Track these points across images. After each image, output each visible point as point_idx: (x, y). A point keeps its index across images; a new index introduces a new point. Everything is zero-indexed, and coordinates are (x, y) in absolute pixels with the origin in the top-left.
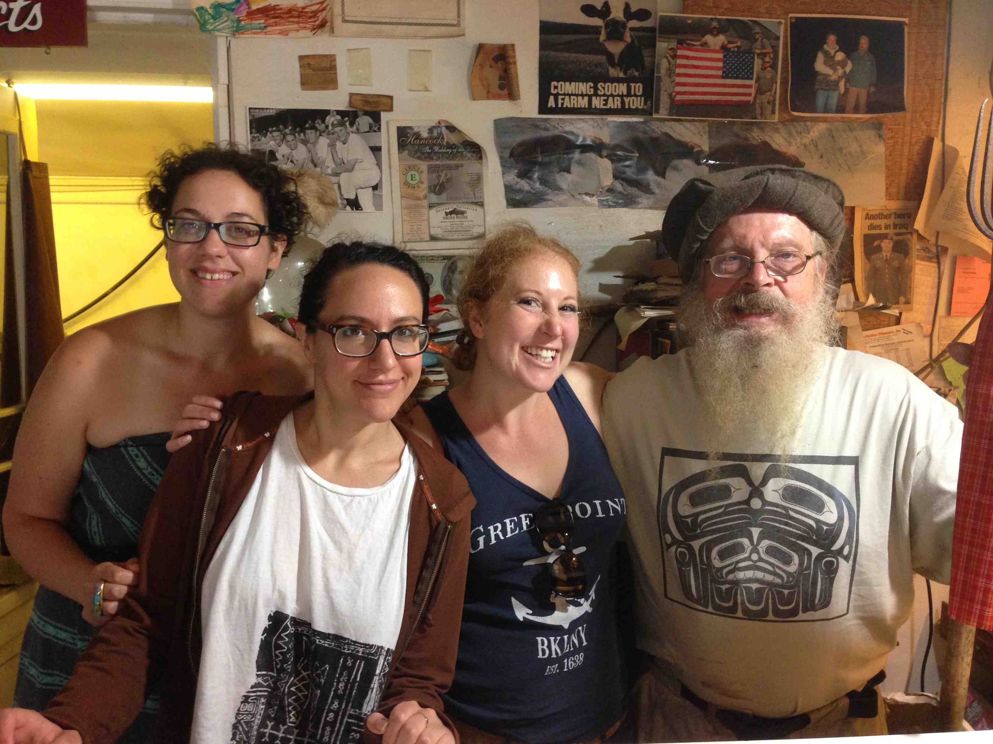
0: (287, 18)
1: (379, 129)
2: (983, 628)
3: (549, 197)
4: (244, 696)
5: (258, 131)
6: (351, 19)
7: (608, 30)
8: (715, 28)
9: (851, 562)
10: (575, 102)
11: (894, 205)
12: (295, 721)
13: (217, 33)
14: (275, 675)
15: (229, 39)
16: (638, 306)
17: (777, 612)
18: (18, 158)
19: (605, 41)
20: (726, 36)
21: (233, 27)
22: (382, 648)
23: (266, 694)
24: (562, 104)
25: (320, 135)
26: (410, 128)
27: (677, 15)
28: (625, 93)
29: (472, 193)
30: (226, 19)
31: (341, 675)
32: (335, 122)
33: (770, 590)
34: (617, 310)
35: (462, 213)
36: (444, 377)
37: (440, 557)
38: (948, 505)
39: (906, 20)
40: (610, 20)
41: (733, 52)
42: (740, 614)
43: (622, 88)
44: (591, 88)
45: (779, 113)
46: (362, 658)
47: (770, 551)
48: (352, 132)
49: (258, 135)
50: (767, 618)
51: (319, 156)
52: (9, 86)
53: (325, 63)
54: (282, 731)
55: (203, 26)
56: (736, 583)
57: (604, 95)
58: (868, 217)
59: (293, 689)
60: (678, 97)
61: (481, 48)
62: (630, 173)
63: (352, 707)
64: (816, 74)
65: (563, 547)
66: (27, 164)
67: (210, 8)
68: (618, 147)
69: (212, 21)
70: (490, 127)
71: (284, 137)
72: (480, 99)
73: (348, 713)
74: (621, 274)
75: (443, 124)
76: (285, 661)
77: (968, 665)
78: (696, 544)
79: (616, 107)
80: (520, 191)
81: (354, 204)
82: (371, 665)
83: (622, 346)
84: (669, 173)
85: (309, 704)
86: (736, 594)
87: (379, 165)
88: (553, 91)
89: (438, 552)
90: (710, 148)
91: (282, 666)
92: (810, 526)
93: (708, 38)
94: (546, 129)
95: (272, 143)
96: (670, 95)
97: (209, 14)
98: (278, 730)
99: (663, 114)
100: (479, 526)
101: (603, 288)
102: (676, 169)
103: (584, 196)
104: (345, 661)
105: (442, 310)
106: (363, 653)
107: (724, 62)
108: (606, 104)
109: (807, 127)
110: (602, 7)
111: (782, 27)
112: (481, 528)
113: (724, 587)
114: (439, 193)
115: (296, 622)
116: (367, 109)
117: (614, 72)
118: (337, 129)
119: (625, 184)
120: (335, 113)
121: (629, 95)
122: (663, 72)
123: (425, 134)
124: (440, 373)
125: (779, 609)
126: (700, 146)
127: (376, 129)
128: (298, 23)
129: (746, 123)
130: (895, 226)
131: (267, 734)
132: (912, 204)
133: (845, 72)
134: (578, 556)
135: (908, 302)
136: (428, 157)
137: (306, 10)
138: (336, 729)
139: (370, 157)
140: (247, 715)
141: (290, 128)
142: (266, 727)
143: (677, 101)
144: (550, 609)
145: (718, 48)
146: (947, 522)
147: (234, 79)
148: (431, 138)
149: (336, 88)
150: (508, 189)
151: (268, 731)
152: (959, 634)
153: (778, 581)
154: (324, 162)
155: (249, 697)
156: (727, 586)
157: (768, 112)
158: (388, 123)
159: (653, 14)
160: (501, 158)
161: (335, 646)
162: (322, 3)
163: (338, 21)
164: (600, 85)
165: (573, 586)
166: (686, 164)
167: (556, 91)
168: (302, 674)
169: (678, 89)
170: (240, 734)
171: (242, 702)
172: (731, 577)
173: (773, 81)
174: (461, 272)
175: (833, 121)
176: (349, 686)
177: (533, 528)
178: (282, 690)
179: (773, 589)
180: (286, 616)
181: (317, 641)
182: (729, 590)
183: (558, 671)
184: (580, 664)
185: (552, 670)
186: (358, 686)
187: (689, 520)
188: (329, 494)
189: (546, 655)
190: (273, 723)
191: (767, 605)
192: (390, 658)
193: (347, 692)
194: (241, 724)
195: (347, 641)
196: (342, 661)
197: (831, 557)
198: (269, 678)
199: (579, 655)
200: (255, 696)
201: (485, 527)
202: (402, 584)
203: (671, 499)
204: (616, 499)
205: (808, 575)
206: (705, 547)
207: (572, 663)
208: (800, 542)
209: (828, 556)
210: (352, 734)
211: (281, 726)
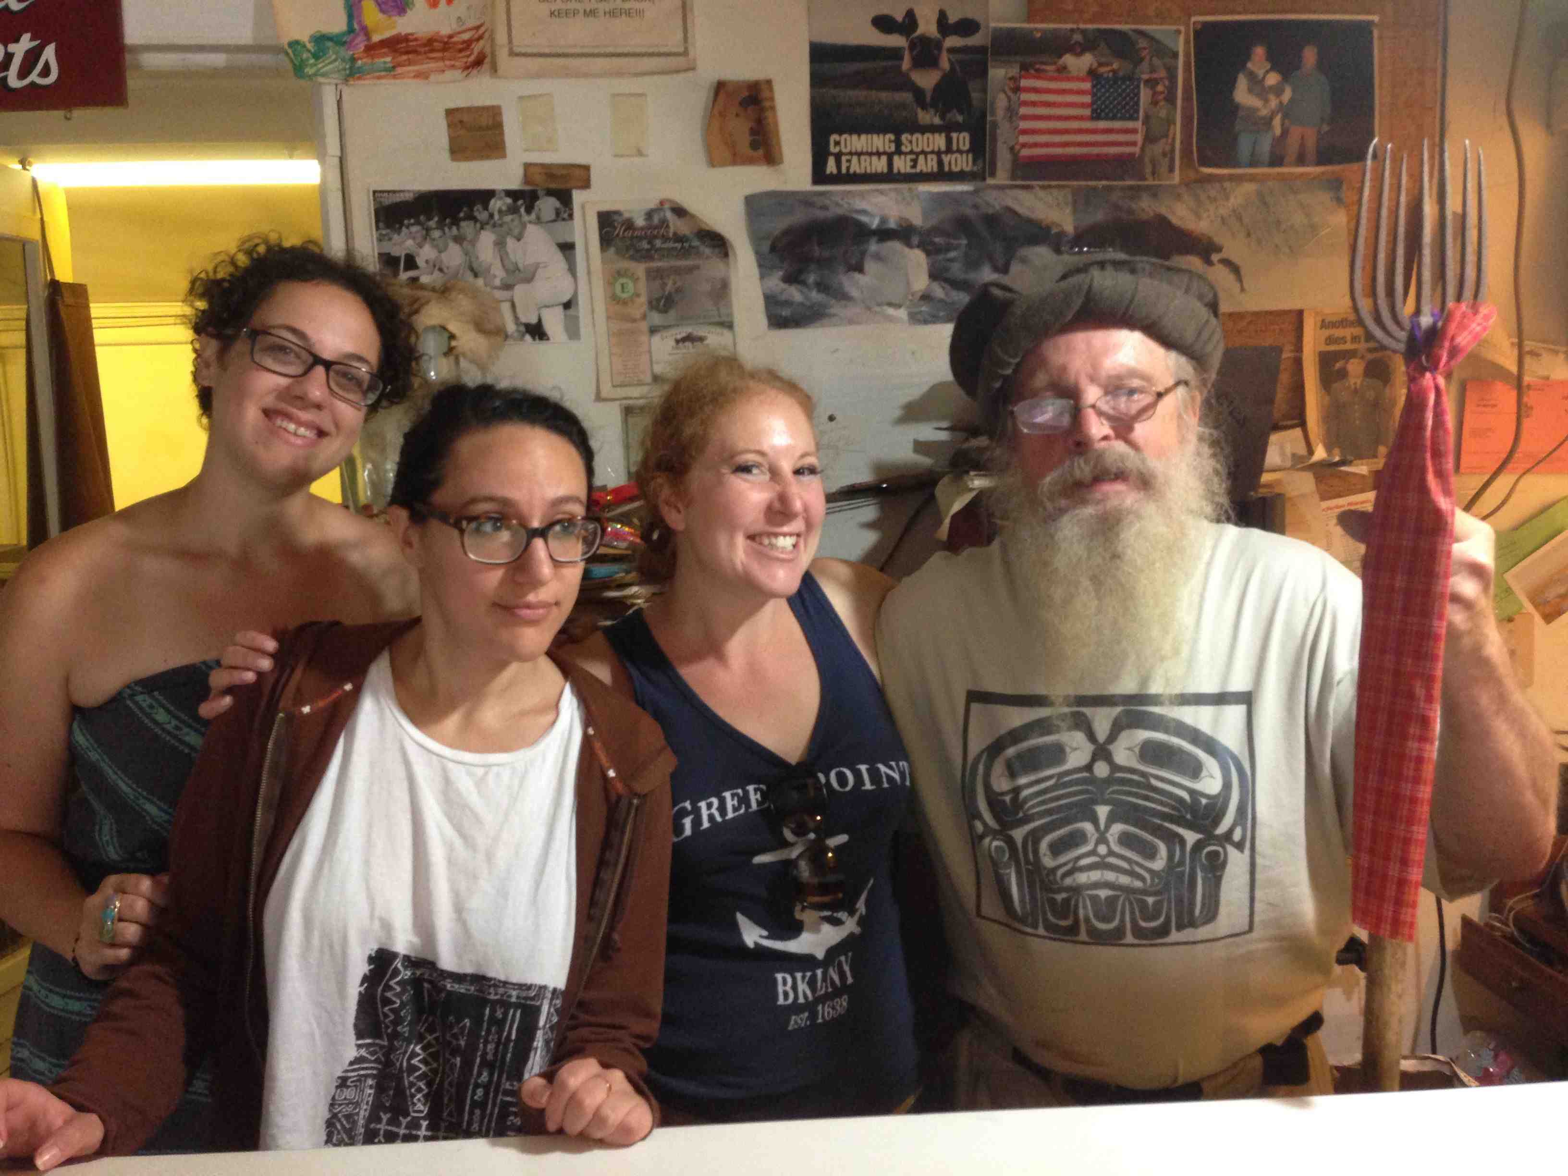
0: (425, 53)
1: (571, 216)
3: (832, 311)
4: (339, 1078)
5: (388, 226)
6: (523, 50)
7: (915, 53)
8: (1077, 43)
9: (1247, 852)
10: (868, 163)
12: (422, 1108)
13: (321, 80)
14: (386, 1043)
15: (339, 87)
16: (966, 473)
17: (1139, 932)
18: (43, 277)
19: (910, 69)
20: (1095, 56)
21: (345, 69)
22: (545, 987)
23: (375, 1072)
24: (848, 168)
25: (482, 228)
26: (617, 213)
27: (1018, 25)
28: (943, 148)
29: (714, 308)
30: (334, 57)
31: (488, 1032)
32: (504, 208)
33: (1127, 898)
34: (940, 480)
35: (701, 339)
37: (625, 848)
39: (1376, 18)
40: (917, 37)
41: (1108, 78)
42: (1083, 936)
43: (939, 141)
44: (890, 141)
45: (1181, 169)
46: (517, 1006)
47: (1126, 840)
48: (530, 222)
49: (388, 231)
50: (1125, 941)
51: (480, 260)
52: (24, 168)
53: (484, 121)
54: (403, 1126)
55: (299, 70)
56: (1076, 890)
57: (911, 152)
58: (1325, 325)
59: (414, 1061)
60: (1025, 152)
61: (720, 87)
62: (956, 270)
63: (508, 1079)
64: (1235, 108)
65: (812, 836)
66: (55, 286)
67: (310, 42)
68: (936, 230)
69: (312, 61)
70: (739, 208)
71: (427, 234)
72: (723, 164)
73: (502, 1088)
74: (945, 424)
75: (667, 206)
76: (398, 1021)
78: (1018, 834)
79: (929, 170)
80: (787, 303)
81: (537, 331)
82: (530, 1013)
83: (942, 534)
85: (442, 1081)
86: (1077, 906)
87: (572, 270)
88: (833, 149)
89: (621, 844)
90: (1076, 228)
91: (395, 1030)
92: (1181, 800)
93: (1069, 59)
94: (825, 208)
95: (410, 242)
96: (1012, 149)
97: (309, 51)
98: (398, 1125)
99: (1002, 177)
100: (685, 800)
101: (920, 447)
102: (1024, 261)
103: (885, 308)
104: (493, 1011)
106: (518, 997)
107: (1094, 95)
108: (914, 166)
109: (1225, 189)
110: (904, 18)
111: (1182, 39)
112: (688, 805)
113: (1060, 897)
114: (665, 311)
115: (412, 962)
116: (553, 186)
117: (926, 117)
118: (508, 218)
119: (948, 287)
120: (503, 194)
121: (949, 150)
122: (1000, 113)
123: (640, 222)
125: (1140, 927)
126: (1060, 226)
127: (566, 216)
128: (443, 59)
129: (1131, 188)
131: (382, 1132)
133: (1281, 103)
134: (838, 850)
136: (646, 256)
137: (455, 39)
138: (488, 1112)
139: (558, 261)
140: (347, 1105)
141: (436, 219)
142: (378, 1121)
143: (1024, 157)
144: (794, 929)
145: (1083, 73)
147: (349, 149)
148: (650, 227)
149: (504, 156)
150: (771, 301)
151: (382, 1127)
153: (1138, 884)
154: (488, 270)
155: (348, 1078)
156: (1064, 895)
157: (1163, 169)
158: (583, 207)
159: (982, 27)
160: (758, 254)
161: (475, 990)
162: (477, 28)
163: (502, 55)
164: (905, 137)
165: (828, 894)
167: (837, 150)
168: (426, 1038)
169: (1023, 139)
170: (339, 1133)
171: (337, 1087)
172: (1068, 881)
173: (1170, 122)
175: (1265, 178)
176: (501, 1047)
177: (766, 805)
178: (398, 1064)
179: (1132, 897)
180: (394, 955)
181: (449, 986)
182: (1067, 901)
183: (808, 1023)
184: (843, 1012)
185: (799, 1022)
186: (514, 1048)
187: (1007, 799)
188: (450, 765)
189: (790, 1000)
190: (388, 1115)
191: (1122, 921)
192: (558, 1002)
193: (499, 1056)
194: (339, 1120)
195: (492, 982)
196: (487, 1011)
197: (1214, 845)
198: (377, 1049)
199: (840, 998)
200: (358, 1075)
201: (694, 804)
202: (570, 894)
203: (981, 768)
204: (893, 763)
205: (1182, 873)
206: (1030, 839)
207: (830, 1010)
208: (1167, 825)
209: (1209, 845)
210: (512, 1118)
211: (401, 1118)
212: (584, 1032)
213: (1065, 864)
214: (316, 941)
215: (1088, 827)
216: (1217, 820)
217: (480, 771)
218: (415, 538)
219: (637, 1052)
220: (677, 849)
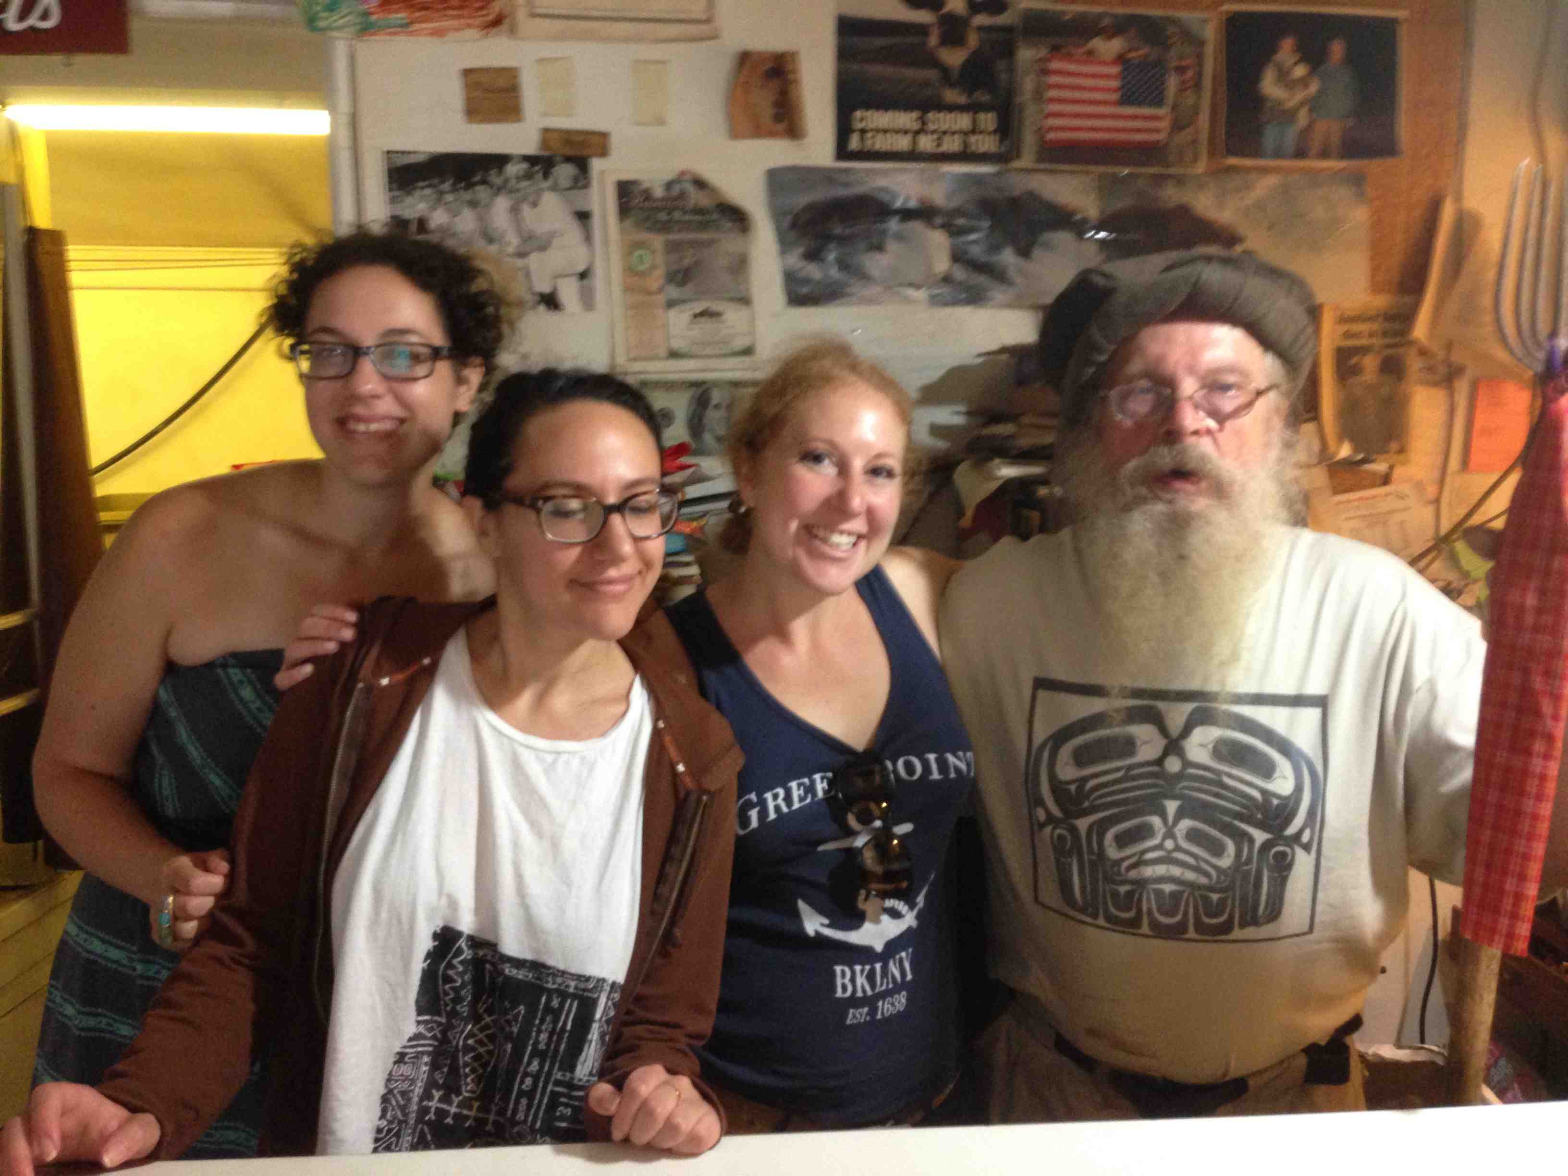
0: (442, 9)
1: (588, 184)
2: (1512, 952)
3: (851, 290)
4: (398, 1053)
5: (401, 187)
6: (543, 11)
7: (943, 29)
8: (1107, 27)
9: (1313, 853)
10: (891, 142)
11: (1381, 302)
12: (475, 1089)
13: (333, 33)
14: (444, 1020)
15: (352, 42)
16: (991, 459)
17: (1200, 928)
19: (937, 46)
20: (1125, 40)
21: (359, 23)
22: (604, 980)
23: (430, 1049)
24: (872, 145)
25: (497, 193)
26: (637, 182)
27: (1049, 6)
28: (970, 129)
29: (732, 283)
30: (347, 10)
31: (542, 1021)
32: (520, 174)
33: (1192, 893)
34: (958, 463)
35: (718, 314)
36: (694, 570)
37: (691, 843)
38: (1461, 767)
39: (1402, 15)
40: (945, 14)
41: (1136, 64)
42: (1145, 928)
43: (963, 121)
44: (916, 119)
46: (574, 996)
47: (1193, 836)
48: (547, 189)
49: (401, 192)
50: (1187, 936)
51: (494, 226)
53: (502, 82)
54: (455, 1104)
55: (311, 22)
56: (1141, 883)
57: (937, 131)
58: (1343, 319)
59: (470, 1042)
60: (1051, 136)
61: (744, 58)
62: (976, 252)
63: (560, 1069)
64: (1262, 99)
65: (878, 823)
66: (33, 232)
68: (958, 212)
69: (325, 14)
70: (761, 181)
71: (441, 196)
72: (744, 137)
73: (553, 1079)
74: (963, 409)
75: (687, 177)
76: (457, 1000)
77: (1490, 1006)
78: (1083, 824)
79: (955, 150)
80: (807, 281)
81: (551, 301)
82: (587, 1005)
83: (966, 521)
84: (1037, 252)
85: (495, 1067)
86: (1140, 900)
87: (588, 238)
88: (858, 125)
89: (688, 838)
90: (1100, 213)
91: (454, 1009)
92: (1253, 799)
93: (1097, 43)
94: (847, 185)
95: (422, 205)
96: (1038, 132)
97: (321, 3)
98: (450, 1103)
99: (1026, 160)
100: (750, 792)
101: (936, 430)
102: (1047, 245)
103: (906, 288)
104: (549, 1000)
105: (689, 466)
106: (576, 988)
107: (1123, 79)
108: (938, 146)
109: (1247, 181)
111: (1212, 27)
112: (753, 797)
113: (1123, 889)
114: (682, 283)
115: (475, 942)
116: (569, 152)
117: (952, 96)
118: (524, 184)
119: (969, 270)
120: (519, 159)
121: (973, 131)
122: (1027, 95)
123: (659, 192)
124: (687, 564)
125: (1203, 923)
126: (1084, 211)
127: (583, 184)
128: (459, 17)
129: (1155, 175)
130: (1385, 334)
131: (433, 1110)
132: (1408, 299)
133: (1307, 95)
134: (903, 838)
135: (1402, 451)
136: (665, 227)
138: (536, 1101)
139: (573, 228)
140: (404, 1081)
141: (450, 182)
142: (430, 1098)
143: (1050, 140)
144: (855, 919)
145: (1111, 58)
146: (1458, 794)
147: (362, 105)
148: (668, 198)
149: (519, 120)
150: (791, 279)
151: (433, 1104)
152: (1477, 961)
153: (1203, 880)
154: (503, 236)
155: (406, 1054)
156: (1128, 888)
157: (1188, 158)
158: (601, 174)
160: (778, 229)
161: (533, 977)
163: (521, 15)
164: (930, 116)
165: (893, 882)
166: (1063, 238)
167: (862, 125)
168: (484, 1019)
169: (1051, 122)
170: (393, 1110)
171: (395, 1063)
172: (1133, 874)
174: (716, 407)
175: (1289, 171)
176: (555, 1038)
177: (833, 793)
178: (454, 1043)
179: (1197, 894)
180: (459, 934)
181: (507, 971)
182: (1129, 894)
183: (868, 1018)
184: (902, 1009)
185: (858, 1016)
186: (568, 1038)
187: (1073, 788)
188: (521, 750)
189: (849, 993)
190: (441, 1093)
191: (1186, 914)
192: (617, 996)
193: (552, 1047)
194: (394, 1096)
195: (551, 971)
196: (543, 999)
197: (1281, 845)
198: (434, 1025)
199: (899, 994)
200: (415, 1052)
201: (760, 795)
202: (634, 886)
203: (1046, 755)
204: (961, 754)
205: (1248, 872)
206: (1095, 828)
207: (890, 1006)
208: (1237, 823)
209: (1278, 845)
210: (561, 1108)
211: (453, 1096)
212: (640, 1030)
213: (1128, 858)
214: (384, 915)
215: (1156, 821)
216: (1288, 819)
217: (549, 758)
218: (491, 526)
219: (690, 1053)
220: (740, 841)
